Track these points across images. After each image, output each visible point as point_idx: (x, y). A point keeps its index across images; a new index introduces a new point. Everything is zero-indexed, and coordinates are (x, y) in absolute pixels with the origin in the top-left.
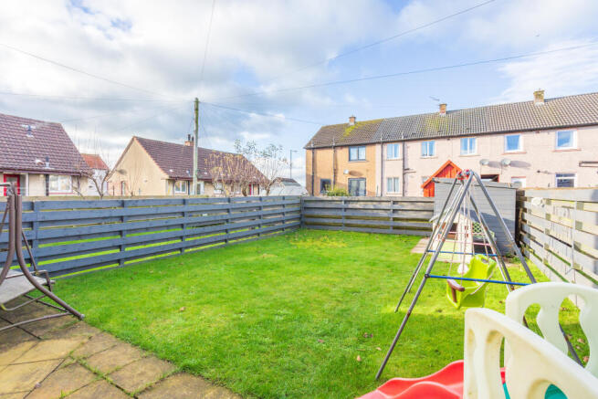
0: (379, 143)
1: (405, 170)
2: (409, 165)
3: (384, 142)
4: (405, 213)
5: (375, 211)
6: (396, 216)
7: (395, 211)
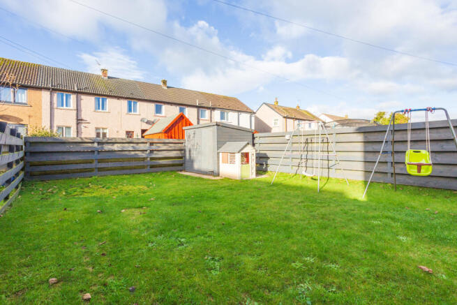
0: (47, 89)
1: (79, 121)
2: (83, 116)
3: (53, 89)
4: (160, 153)
5: (133, 153)
6: (153, 156)
7: (152, 151)
